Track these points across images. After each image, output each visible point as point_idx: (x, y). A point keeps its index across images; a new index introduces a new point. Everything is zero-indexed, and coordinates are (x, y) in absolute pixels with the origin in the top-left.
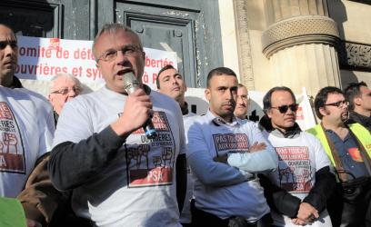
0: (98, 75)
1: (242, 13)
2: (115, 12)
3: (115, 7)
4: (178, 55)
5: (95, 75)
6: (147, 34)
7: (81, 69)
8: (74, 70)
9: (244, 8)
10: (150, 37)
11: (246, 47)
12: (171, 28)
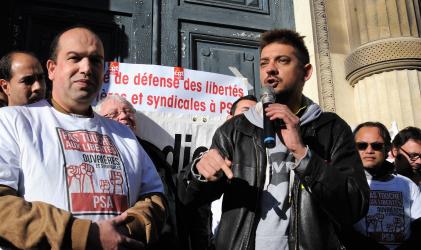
0: (159, 103)
1: (323, 34)
2: (179, 33)
3: (180, 27)
4: (249, 81)
5: (157, 103)
6: (215, 57)
7: (141, 95)
8: (134, 97)
9: (325, 29)
10: (218, 60)
11: (327, 73)
12: (241, 51)
